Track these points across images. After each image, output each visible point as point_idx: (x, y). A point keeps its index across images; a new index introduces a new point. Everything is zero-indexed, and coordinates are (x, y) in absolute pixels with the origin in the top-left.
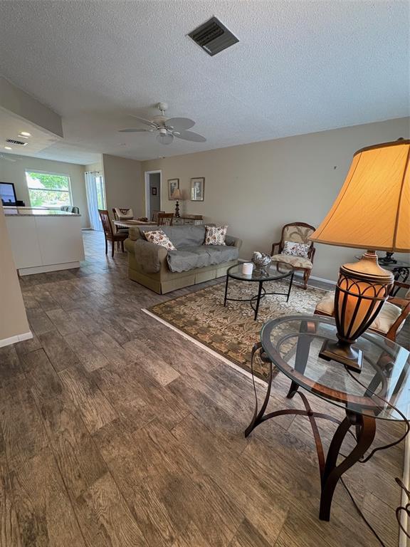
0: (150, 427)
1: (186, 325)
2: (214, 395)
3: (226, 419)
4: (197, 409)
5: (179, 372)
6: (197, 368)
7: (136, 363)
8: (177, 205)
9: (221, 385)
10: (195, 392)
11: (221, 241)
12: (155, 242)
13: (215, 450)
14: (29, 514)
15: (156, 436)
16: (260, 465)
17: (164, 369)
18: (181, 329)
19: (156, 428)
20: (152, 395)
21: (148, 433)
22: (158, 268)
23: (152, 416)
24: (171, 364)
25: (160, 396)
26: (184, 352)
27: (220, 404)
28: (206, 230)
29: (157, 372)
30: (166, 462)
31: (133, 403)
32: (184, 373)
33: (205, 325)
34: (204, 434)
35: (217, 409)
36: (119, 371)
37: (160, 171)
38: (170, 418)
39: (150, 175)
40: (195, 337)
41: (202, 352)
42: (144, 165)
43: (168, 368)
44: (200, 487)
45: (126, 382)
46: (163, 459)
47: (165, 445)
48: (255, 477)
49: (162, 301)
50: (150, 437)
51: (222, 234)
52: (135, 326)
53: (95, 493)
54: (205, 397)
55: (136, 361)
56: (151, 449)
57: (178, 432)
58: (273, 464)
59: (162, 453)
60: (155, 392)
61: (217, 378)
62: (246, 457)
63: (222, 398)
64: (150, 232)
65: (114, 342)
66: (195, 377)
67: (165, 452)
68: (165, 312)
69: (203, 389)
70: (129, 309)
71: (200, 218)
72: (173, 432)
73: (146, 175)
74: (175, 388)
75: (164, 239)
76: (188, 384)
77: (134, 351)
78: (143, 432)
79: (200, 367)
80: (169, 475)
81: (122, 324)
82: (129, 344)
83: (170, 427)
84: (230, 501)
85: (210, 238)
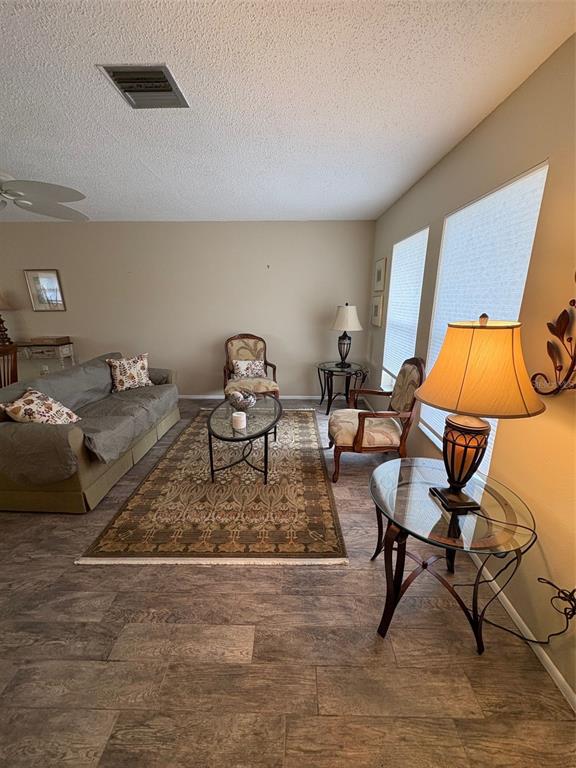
0: (293, 738)
2: (314, 618)
3: (352, 636)
4: (316, 654)
5: (248, 623)
6: (263, 598)
7: (172, 668)
8: (1, 322)
9: (311, 598)
10: (294, 632)
11: (145, 380)
12: (39, 419)
13: (376, 682)
15: (312, 740)
16: (417, 653)
17: (224, 637)
18: (185, 554)
19: (301, 732)
20: (248, 691)
21: (300, 749)
22: (74, 469)
23: (279, 721)
24: (226, 621)
25: (260, 682)
26: (226, 589)
27: (331, 623)
28: (111, 366)
29: (220, 651)
30: (355, 757)
31: (236, 734)
32: (256, 619)
33: (215, 527)
34: (351, 676)
35: (333, 632)
36: (157, 707)
38: (302, 700)
40: (217, 554)
41: (249, 570)
43: (229, 631)
44: (404, 739)
45: (188, 713)
46: (347, 758)
47: (332, 740)
49: (103, 524)
50: (306, 752)
51: (143, 368)
52: (97, 603)
54: (310, 630)
55: (167, 665)
56: (323, 763)
57: (327, 706)
58: (422, 642)
59: (340, 753)
60: (247, 683)
61: (297, 592)
63: (326, 614)
64: (19, 403)
65: (84, 665)
66: (273, 612)
67: (341, 747)
69: (296, 621)
70: (44, 577)
71: (66, 341)
72: (323, 712)
74: (267, 651)
75: (56, 407)
76: (277, 631)
77: (141, 646)
78: (293, 756)
79: (266, 594)
81: (61, 617)
82: (121, 646)
83: (313, 710)
85: (124, 378)
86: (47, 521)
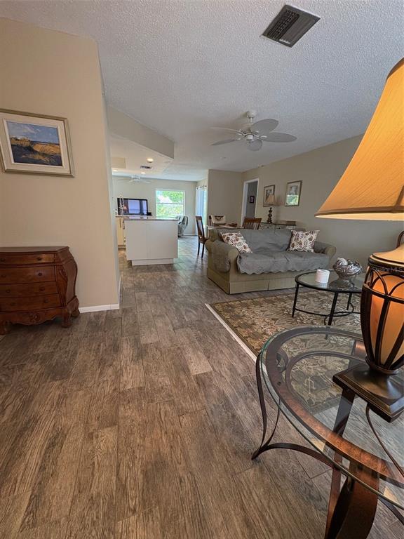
0: (164, 404)
1: (239, 326)
2: (237, 401)
3: (239, 431)
4: (213, 407)
5: (212, 366)
6: (232, 369)
7: (179, 348)
8: (270, 211)
9: (250, 395)
10: (220, 390)
11: (309, 247)
12: (230, 243)
13: (212, 455)
14: (60, 427)
15: (165, 415)
16: (256, 498)
17: (200, 360)
18: (234, 329)
19: (168, 408)
20: (179, 378)
21: (160, 409)
22: (228, 268)
23: (170, 396)
24: (209, 357)
25: (185, 382)
26: (226, 351)
27: (239, 412)
28: (292, 235)
29: (193, 361)
30: (162, 441)
31: (160, 380)
32: (217, 369)
33: (260, 331)
34: (209, 434)
35: (233, 416)
36: (163, 350)
37: (258, 180)
38: (184, 405)
39: (249, 184)
40: (244, 340)
41: (245, 356)
42: (244, 175)
43: (204, 361)
44: (181, 481)
45: (164, 361)
46: (161, 437)
47: (168, 427)
48: (243, 508)
49: (227, 300)
50: (160, 413)
51: (310, 239)
52: (193, 317)
53: (101, 436)
54: (227, 399)
55: (179, 346)
56: (157, 424)
57: (185, 420)
58: (272, 506)
59: (163, 433)
60: (182, 377)
61: (249, 386)
62: (242, 480)
63: (244, 408)
64: (227, 234)
65: (170, 326)
66: (226, 377)
67: (166, 433)
68: (225, 311)
69: (228, 391)
70: (195, 302)
71: (293, 224)
72: (181, 418)
73: (245, 184)
74: (201, 381)
75: (240, 241)
76: (215, 382)
77: (182, 337)
78: (157, 407)
79: (235, 369)
80: (160, 454)
81: (184, 313)
82: (181, 331)
83: (181, 412)
84: (203, 515)
85: (295, 243)
86: (217, 290)
